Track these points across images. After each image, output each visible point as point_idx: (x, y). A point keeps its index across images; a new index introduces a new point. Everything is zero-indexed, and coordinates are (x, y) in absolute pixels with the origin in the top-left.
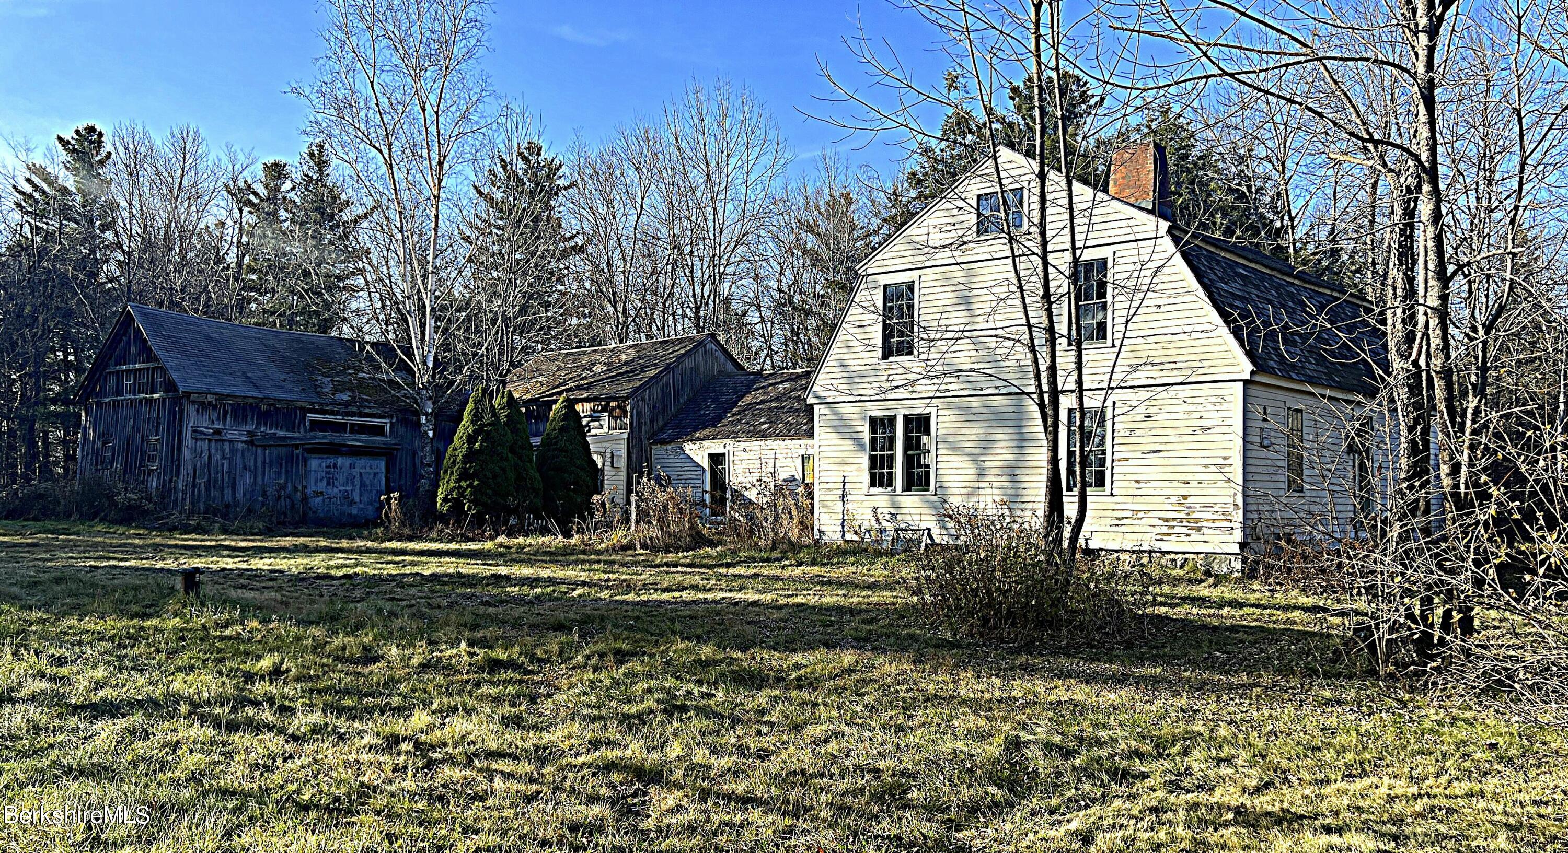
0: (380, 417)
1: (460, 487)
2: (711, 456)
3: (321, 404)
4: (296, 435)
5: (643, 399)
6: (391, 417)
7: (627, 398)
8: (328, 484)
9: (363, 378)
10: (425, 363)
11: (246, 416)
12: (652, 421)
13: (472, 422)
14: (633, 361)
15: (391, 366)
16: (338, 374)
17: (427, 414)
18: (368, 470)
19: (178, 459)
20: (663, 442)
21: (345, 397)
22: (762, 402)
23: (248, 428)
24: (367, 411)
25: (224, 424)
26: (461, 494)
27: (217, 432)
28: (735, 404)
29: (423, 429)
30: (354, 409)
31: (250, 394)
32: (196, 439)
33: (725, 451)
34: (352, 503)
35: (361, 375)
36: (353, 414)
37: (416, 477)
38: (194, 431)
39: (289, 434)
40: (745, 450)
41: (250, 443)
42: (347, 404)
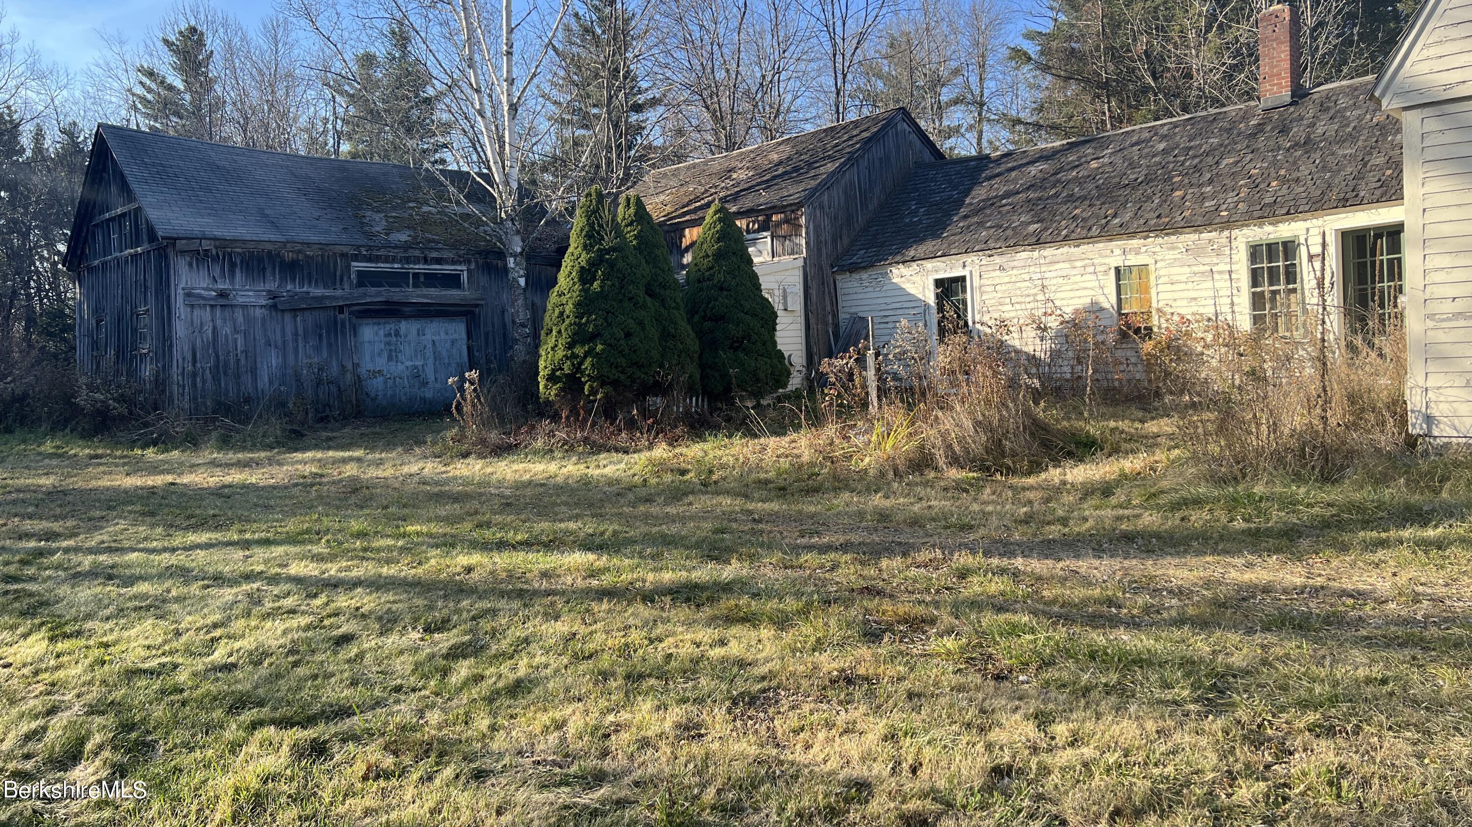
0: (453, 263)
1: (574, 356)
2: (939, 283)
3: (370, 248)
4: (339, 293)
5: (822, 207)
6: (469, 262)
7: (800, 205)
8: (390, 358)
9: (430, 213)
10: (507, 183)
11: (264, 269)
12: (834, 241)
13: (585, 247)
14: (789, 159)
15: (461, 191)
16: (394, 208)
17: (514, 255)
18: (443, 336)
19: (170, 338)
20: (854, 268)
21: (403, 237)
22: (1007, 195)
23: (267, 287)
24: (435, 255)
25: (232, 282)
26: (578, 368)
27: (222, 294)
28: (960, 203)
29: (510, 276)
30: (417, 253)
31: (265, 237)
32: (192, 306)
33: (965, 272)
34: (425, 384)
35: (426, 209)
36: (417, 260)
37: (507, 343)
38: (188, 295)
39: (328, 292)
40: (1001, 268)
41: (274, 307)
42: (406, 247)
